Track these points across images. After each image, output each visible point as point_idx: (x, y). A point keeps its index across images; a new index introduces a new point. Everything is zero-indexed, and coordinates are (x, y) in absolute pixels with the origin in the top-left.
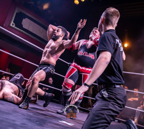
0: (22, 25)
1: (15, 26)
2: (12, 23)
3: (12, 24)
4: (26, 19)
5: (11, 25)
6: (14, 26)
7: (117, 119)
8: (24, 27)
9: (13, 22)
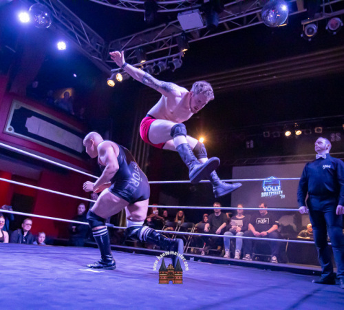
0: (26, 129)
1: (15, 132)
2: (9, 126)
3: (9, 129)
4: (33, 117)
5: (7, 130)
6: (12, 132)
7: (192, 257)
8: (30, 130)
9: (11, 125)
